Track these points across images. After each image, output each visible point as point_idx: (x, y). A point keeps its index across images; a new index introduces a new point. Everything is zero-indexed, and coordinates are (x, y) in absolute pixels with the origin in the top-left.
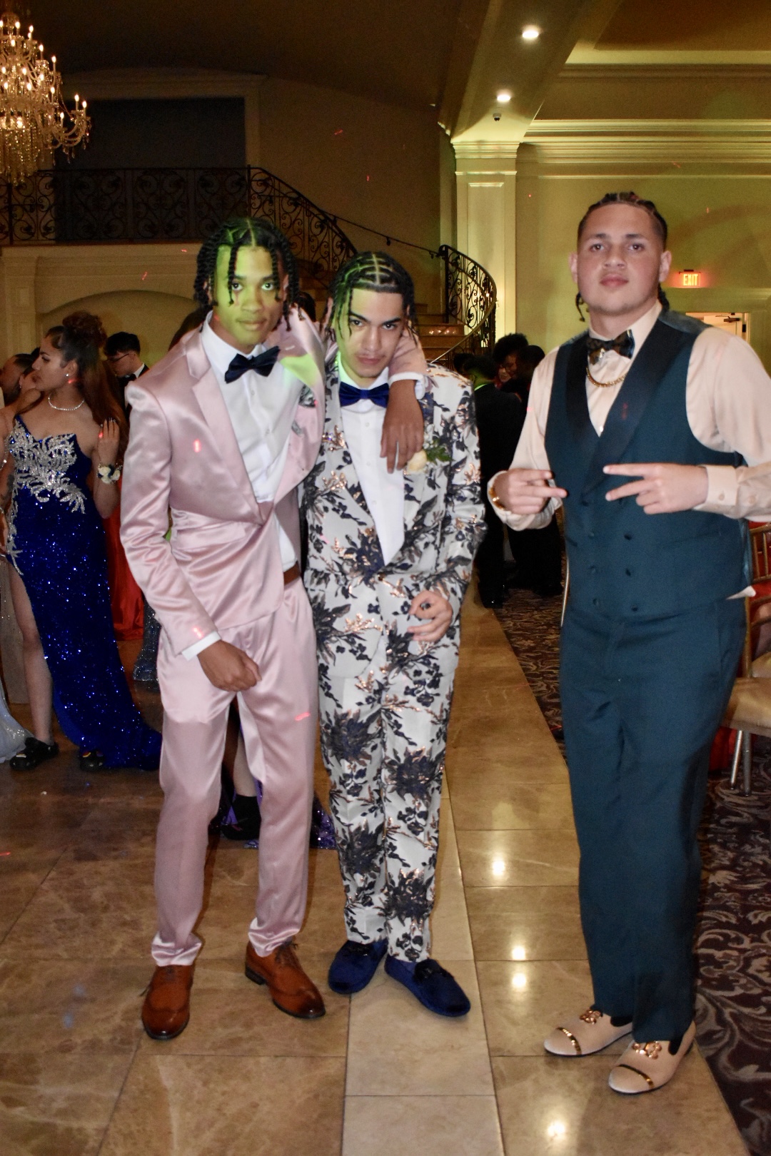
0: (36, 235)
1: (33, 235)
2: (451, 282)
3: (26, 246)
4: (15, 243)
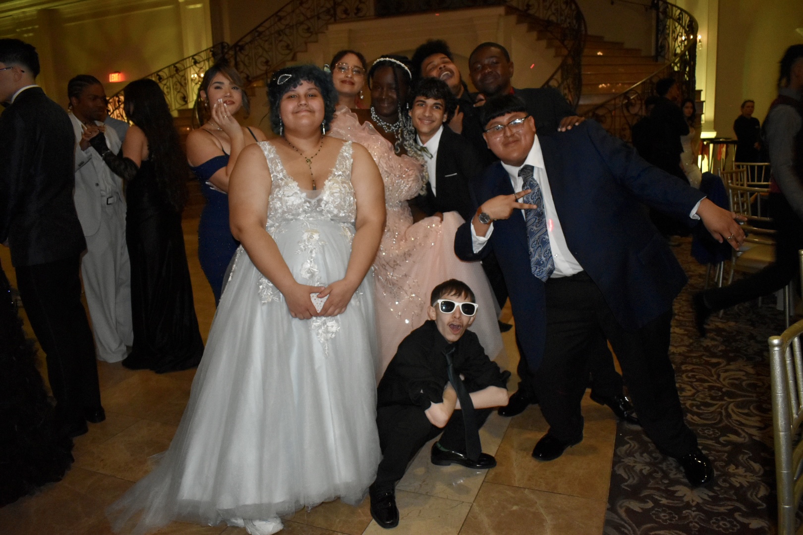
2: (661, 28)
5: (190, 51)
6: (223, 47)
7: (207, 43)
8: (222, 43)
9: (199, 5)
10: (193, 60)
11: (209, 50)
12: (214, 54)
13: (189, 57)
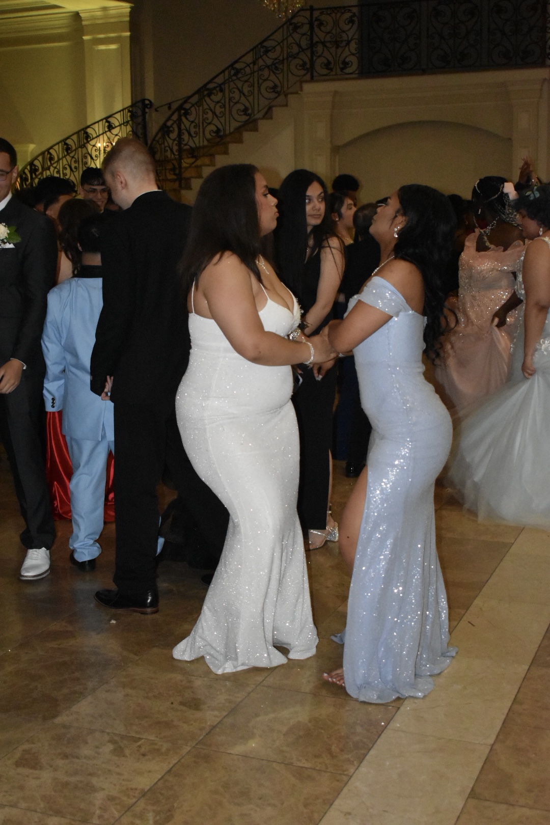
0: (334, 70)
1: (331, 70)
3: (324, 81)
4: (315, 78)
5: (97, 112)
6: (145, 106)
7: (122, 100)
8: (143, 100)
9: (113, 47)
10: (107, 124)
11: (127, 111)
12: (133, 116)
13: (102, 120)
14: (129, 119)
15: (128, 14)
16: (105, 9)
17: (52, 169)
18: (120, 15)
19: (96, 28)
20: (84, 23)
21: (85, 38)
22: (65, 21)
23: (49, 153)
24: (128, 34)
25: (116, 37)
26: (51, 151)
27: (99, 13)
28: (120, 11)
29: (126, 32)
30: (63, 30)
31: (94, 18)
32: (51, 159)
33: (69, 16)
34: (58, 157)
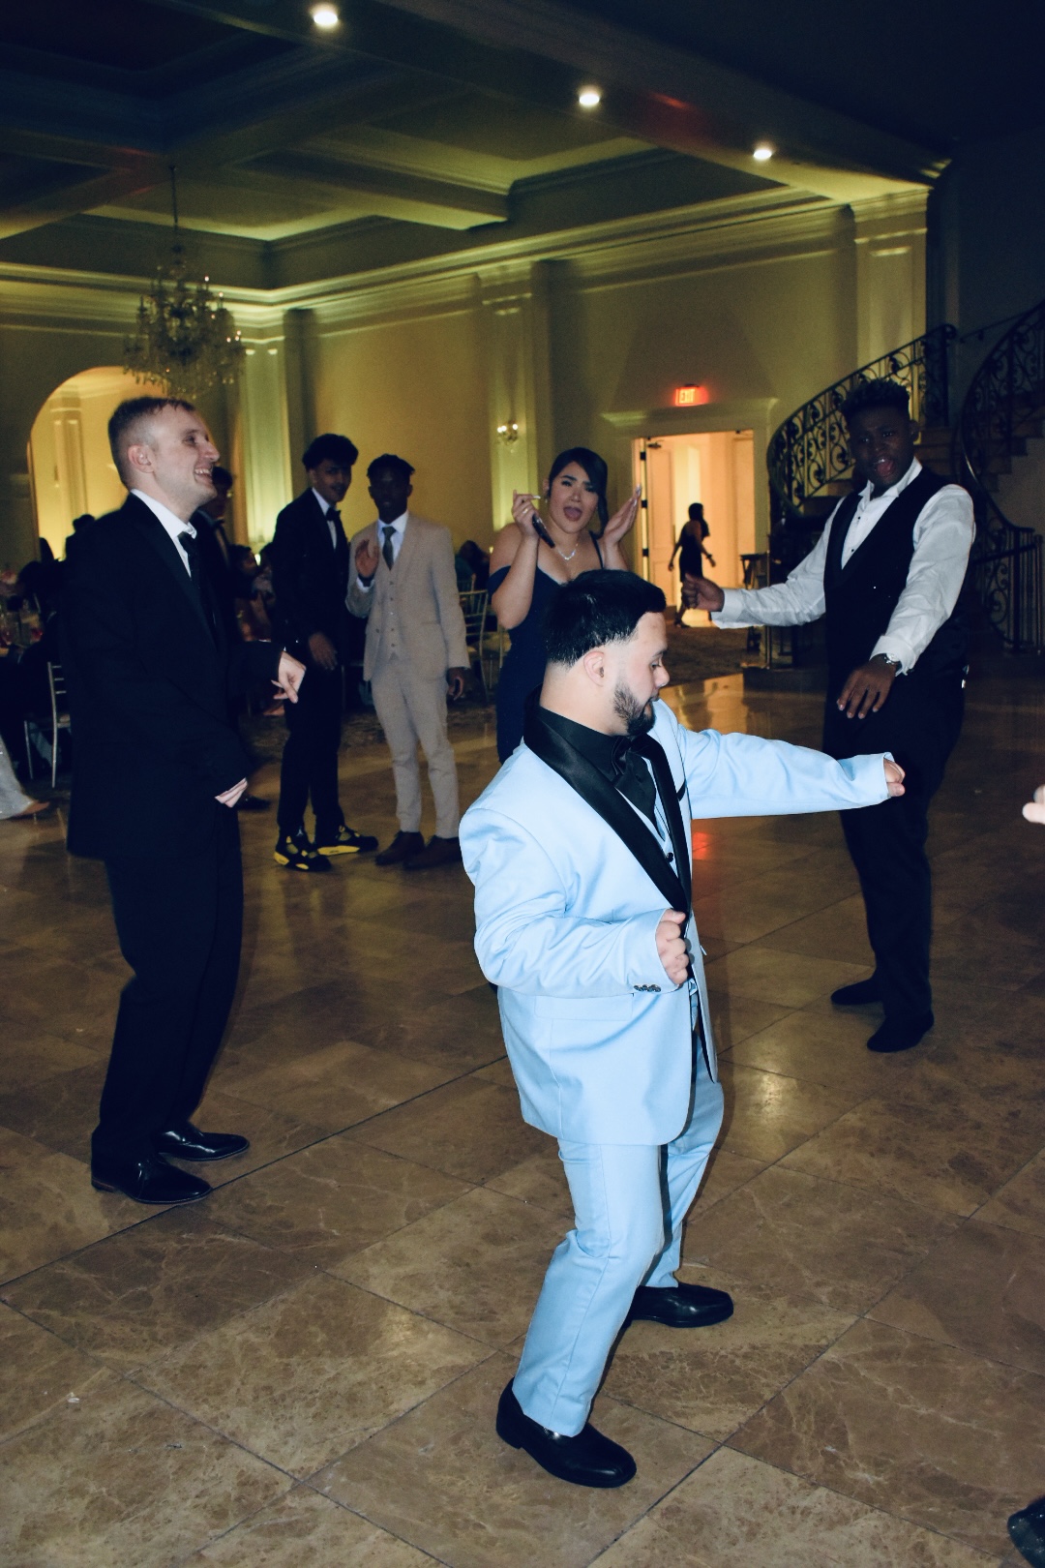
5: (873, 347)
6: (946, 335)
9: (900, 251)
10: (891, 363)
11: (919, 342)
12: (928, 351)
13: (885, 357)
14: (922, 354)
15: (925, 202)
16: (890, 197)
17: (816, 429)
18: (912, 204)
19: (874, 225)
20: (858, 220)
21: (858, 241)
22: (827, 221)
23: (813, 407)
24: (924, 231)
25: (907, 236)
26: (816, 404)
27: (880, 204)
28: (912, 198)
29: (920, 227)
30: (822, 234)
31: (874, 211)
32: (815, 415)
33: (834, 213)
34: (824, 411)
